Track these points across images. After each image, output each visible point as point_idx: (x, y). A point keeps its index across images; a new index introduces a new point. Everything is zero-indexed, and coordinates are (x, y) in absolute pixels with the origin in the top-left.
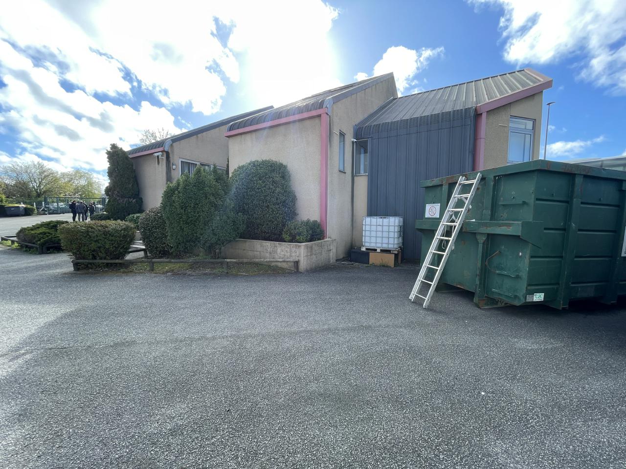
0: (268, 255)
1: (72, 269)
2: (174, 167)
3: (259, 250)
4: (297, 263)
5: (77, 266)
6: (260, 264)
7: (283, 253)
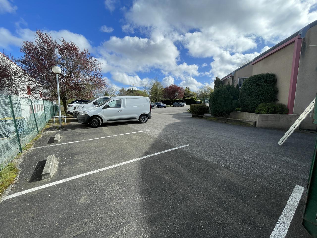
0: (247, 118)
1: (191, 116)
2: (235, 82)
3: (245, 116)
4: (255, 123)
5: (193, 116)
6: (242, 122)
7: (252, 118)
